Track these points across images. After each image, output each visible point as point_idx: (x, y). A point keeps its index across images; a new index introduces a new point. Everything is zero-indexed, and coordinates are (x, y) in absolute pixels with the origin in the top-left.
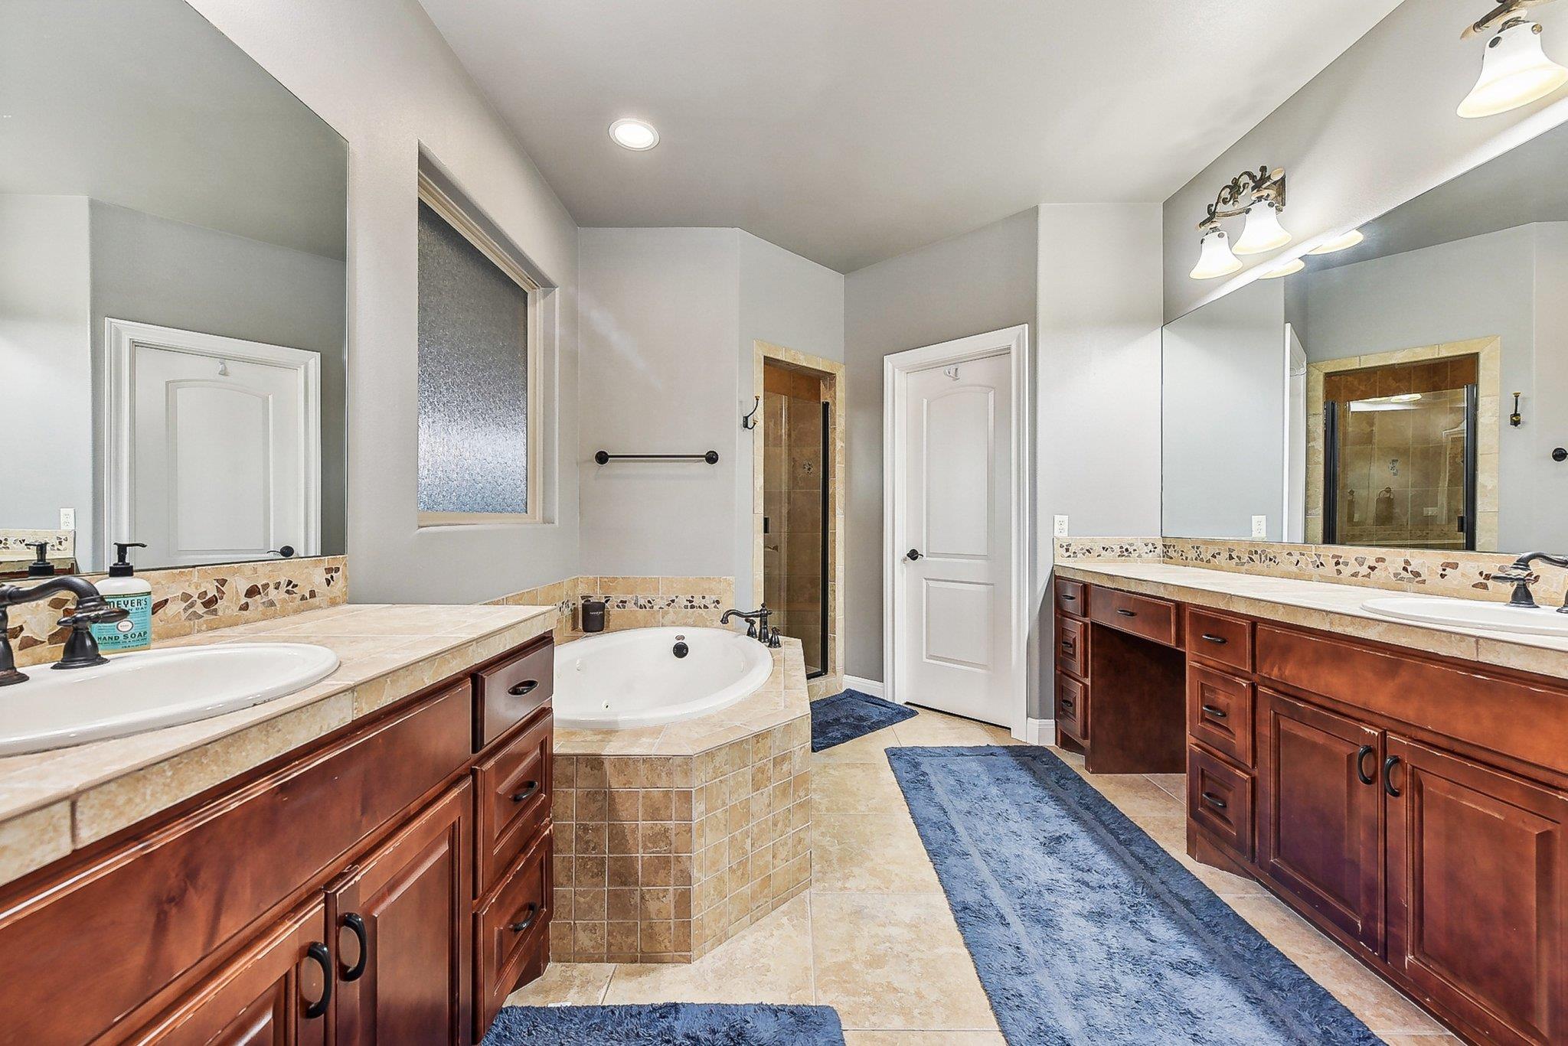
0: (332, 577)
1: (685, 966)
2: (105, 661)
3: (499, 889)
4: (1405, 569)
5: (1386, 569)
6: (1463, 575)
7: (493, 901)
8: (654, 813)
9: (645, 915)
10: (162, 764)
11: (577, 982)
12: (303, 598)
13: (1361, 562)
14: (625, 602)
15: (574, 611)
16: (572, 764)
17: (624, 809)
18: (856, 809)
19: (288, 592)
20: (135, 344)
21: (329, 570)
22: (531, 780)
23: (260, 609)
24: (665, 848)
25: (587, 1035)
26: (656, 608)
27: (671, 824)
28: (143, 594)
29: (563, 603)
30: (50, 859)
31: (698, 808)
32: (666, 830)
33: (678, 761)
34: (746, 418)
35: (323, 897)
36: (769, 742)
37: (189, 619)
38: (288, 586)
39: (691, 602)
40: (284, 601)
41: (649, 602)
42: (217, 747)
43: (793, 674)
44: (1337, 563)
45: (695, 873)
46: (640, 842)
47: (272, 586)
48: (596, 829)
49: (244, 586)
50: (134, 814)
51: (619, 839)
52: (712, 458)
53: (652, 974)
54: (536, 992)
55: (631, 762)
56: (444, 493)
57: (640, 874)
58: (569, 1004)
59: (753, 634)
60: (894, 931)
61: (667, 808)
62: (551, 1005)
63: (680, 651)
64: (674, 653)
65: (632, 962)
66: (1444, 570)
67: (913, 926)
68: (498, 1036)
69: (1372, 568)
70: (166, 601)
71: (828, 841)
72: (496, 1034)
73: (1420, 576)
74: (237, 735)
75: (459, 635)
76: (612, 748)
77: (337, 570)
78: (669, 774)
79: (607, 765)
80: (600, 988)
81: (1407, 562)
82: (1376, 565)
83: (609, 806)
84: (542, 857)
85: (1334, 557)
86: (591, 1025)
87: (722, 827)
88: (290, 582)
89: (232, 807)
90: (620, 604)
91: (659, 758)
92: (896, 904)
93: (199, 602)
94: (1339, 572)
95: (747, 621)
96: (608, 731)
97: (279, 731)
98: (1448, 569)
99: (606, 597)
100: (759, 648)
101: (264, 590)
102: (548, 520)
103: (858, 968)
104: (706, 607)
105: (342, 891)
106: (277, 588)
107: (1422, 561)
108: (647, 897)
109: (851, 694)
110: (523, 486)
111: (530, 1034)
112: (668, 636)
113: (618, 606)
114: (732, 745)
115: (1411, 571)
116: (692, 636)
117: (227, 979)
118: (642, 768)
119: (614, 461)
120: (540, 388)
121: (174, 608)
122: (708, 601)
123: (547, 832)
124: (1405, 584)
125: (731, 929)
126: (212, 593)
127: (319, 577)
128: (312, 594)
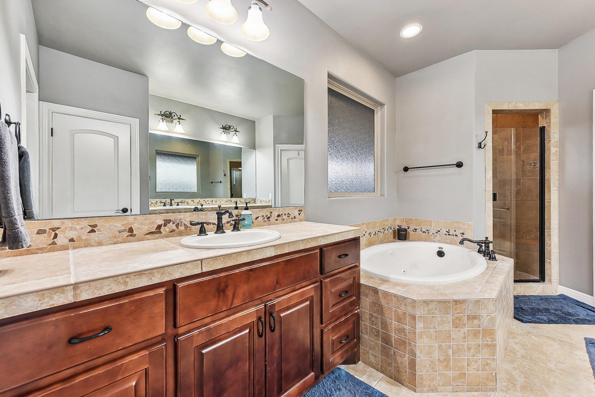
0: (300, 213)
1: (413, 392)
2: (240, 230)
3: (333, 325)
7: (330, 328)
8: (399, 320)
9: (396, 361)
10: (221, 257)
11: (368, 374)
12: (292, 218)
14: (416, 229)
15: (394, 231)
16: (367, 289)
17: (387, 313)
18: (546, 364)
19: (288, 216)
20: (281, 150)
21: (299, 211)
22: (348, 290)
23: (281, 221)
24: (404, 337)
25: (365, 395)
26: (431, 233)
27: (407, 327)
28: (249, 215)
29: (389, 227)
30: (197, 273)
31: (420, 325)
32: (404, 329)
33: (409, 301)
34: (480, 143)
35: (264, 304)
36: (464, 306)
37: (263, 222)
38: (288, 215)
39: (448, 232)
40: (287, 219)
41: (427, 230)
42: (234, 255)
43: (497, 276)
45: (418, 353)
46: (393, 330)
47: (284, 214)
48: (376, 318)
49: (277, 214)
50: (214, 267)
51: (385, 325)
52: (459, 165)
53: (397, 387)
54: (353, 369)
55: (389, 295)
56: (341, 186)
57: (393, 343)
58: (362, 380)
59: (481, 252)
61: (405, 319)
62: (356, 377)
63: (441, 254)
64: (437, 254)
65: (390, 378)
68: (336, 377)
70: (259, 217)
71: (517, 373)
72: (336, 376)
74: (240, 253)
75: (317, 234)
76: (383, 288)
77: (302, 211)
78: (405, 305)
79: (380, 293)
80: (375, 381)
83: (381, 310)
84: (355, 320)
86: (367, 392)
87: (433, 338)
88: (288, 214)
89: (237, 272)
90: (414, 230)
91: (401, 297)
93: (266, 217)
95: (478, 245)
96: (385, 280)
97: (251, 254)
99: (408, 227)
100: (482, 260)
101: (282, 215)
102: (382, 195)
104: (456, 235)
105: (270, 305)
106: (285, 215)
108: (396, 354)
109: (564, 297)
110: (373, 183)
111: (346, 382)
112: (435, 247)
113: (413, 231)
114: (440, 302)
116: (446, 248)
117: (236, 316)
118: (394, 299)
119: (411, 170)
120: (379, 145)
121: (260, 219)
122: (457, 233)
123: (356, 312)
125: (439, 389)
126: (269, 215)
127: (296, 213)
128: (295, 218)
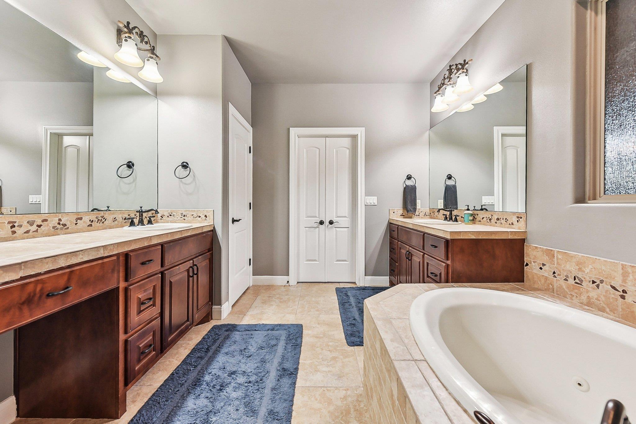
0: (519, 220)
4: (59, 224)
5: (48, 225)
6: (84, 222)
12: (510, 224)
13: (31, 223)
21: (518, 217)
23: (499, 224)
37: (487, 222)
40: (505, 224)
44: (13, 226)
47: (502, 219)
49: (496, 217)
60: (325, 369)
66: (77, 221)
67: (317, 371)
69: (39, 226)
70: (484, 217)
73: (66, 226)
77: (521, 218)
81: (60, 220)
82: (42, 223)
85: (9, 223)
88: (506, 219)
92: (321, 381)
93: (488, 219)
94: (14, 232)
98: (78, 220)
103: (341, 357)
107: (67, 218)
115: (62, 224)
124: (59, 231)
126: (490, 218)
127: (515, 219)
128: (512, 224)
